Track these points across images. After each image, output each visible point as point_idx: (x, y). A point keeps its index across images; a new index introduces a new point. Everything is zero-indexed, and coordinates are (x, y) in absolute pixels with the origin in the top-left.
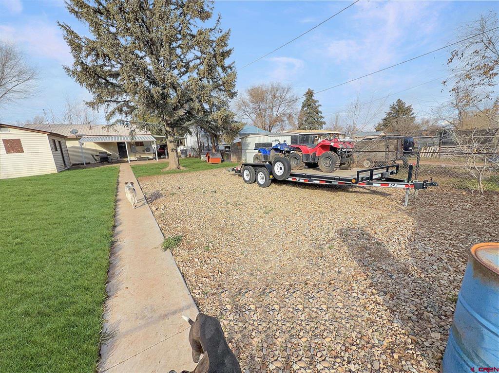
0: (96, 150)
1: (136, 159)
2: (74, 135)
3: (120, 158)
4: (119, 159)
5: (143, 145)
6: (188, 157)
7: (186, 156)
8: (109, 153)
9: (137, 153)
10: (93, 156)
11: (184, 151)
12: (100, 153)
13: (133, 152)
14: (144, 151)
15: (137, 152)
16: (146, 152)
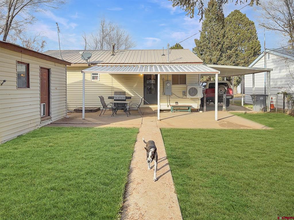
0: (112, 88)
1: (170, 108)
2: (85, 61)
3: (145, 103)
4: (142, 105)
5: (185, 83)
6: (269, 110)
7: (265, 109)
8: (129, 93)
9: (173, 96)
10: (102, 99)
11: (262, 98)
12: (116, 93)
13: (168, 94)
14: (184, 93)
15: (172, 94)
16: (188, 96)
